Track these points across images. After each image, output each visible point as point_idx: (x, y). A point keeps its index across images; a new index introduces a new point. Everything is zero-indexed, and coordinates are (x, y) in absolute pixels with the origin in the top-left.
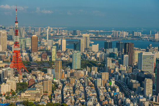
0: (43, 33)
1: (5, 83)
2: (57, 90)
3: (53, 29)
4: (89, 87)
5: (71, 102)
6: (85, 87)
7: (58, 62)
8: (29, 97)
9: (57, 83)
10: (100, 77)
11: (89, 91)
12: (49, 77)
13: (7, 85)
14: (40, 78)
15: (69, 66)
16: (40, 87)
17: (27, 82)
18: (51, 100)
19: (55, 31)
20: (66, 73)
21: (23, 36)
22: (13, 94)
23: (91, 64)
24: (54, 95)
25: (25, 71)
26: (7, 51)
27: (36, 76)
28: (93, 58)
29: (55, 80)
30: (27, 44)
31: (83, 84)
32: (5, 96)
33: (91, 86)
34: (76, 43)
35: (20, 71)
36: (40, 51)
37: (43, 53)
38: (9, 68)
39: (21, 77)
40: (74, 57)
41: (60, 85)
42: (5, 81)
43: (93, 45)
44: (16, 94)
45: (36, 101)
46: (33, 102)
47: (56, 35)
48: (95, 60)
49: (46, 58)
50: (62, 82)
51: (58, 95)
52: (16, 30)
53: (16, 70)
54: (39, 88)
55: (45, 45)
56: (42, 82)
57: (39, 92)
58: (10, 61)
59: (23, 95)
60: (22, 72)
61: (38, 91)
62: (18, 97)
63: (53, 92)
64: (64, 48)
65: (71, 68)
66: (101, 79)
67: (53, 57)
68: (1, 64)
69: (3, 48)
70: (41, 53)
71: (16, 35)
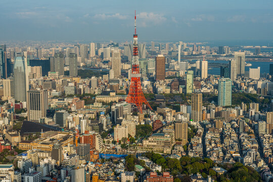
0: (173, 51)
1: (121, 125)
2: (195, 137)
3: (187, 46)
4: (246, 135)
5: (218, 157)
6: (239, 134)
7: (197, 95)
8: (154, 146)
9: (196, 127)
10: (264, 119)
11: (246, 140)
12: (183, 117)
13: (123, 128)
14: (170, 118)
15: (213, 102)
16: (169, 133)
17: (151, 124)
18: (187, 152)
19: (191, 49)
20: (209, 111)
21: (144, 56)
22: (132, 141)
23: (249, 99)
24: (192, 144)
25: (147, 108)
26: (122, 78)
27: (163, 115)
28: (251, 89)
29: (192, 123)
30: (149, 69)
31: (237, 130)
32: (120, 143)
33: (249, 133)
34: (224, 66)
35: (141, 108)
36: (169, 78)
37: (173, 81)
38: (125, 103)
39: (142, 116)
40: (221, 88)
41: (201, 131)
42: (120, 122)
43: (251, 69)
44: (136, 141)
45: (165, 152)
46: (161, 154)
47: (192, 55)
48: (255, 92)
49: (178, 89)
50: (203, 125)
51: (198, 145)
52: (135, 48)
53: (135, 106)
55: (176, 69)
56: (173, 125)
57: (170, 139)
58: (125, 93)
59: (146, 143)
60: (143, 109)
61: (167, 137)
62: (138, 146)
63: (189, 140)
64: (205, 74)
65: (217, 104)
66: (264, 123)
67: (188, 87)
68: (113, 96)
69: (115, 74)
70: (171, 80)
71: (135, 54)
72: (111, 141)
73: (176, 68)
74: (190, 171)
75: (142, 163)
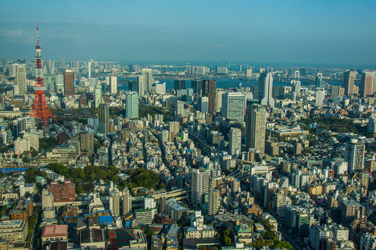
0: (84, 69)
1: (22, 138)
2: (101, 147)
3: (98, 64)
4: (151, 143)
5: (123, 165)
6: (144, 143)
7: (104, 108)
8: (58, 158)
9: (103, 139)
10: (168, 128)
11: (150, 148)
12: (90, 129)
13: (24, 141)
14: (76, 131)
15: (121, 115)
17: (56, 137)
18: (92, 162)
19: (102, 67)
20: (117, 124)
21: (53, 72)
22: (34, 154)
23: (155, 111)
24: (98, 154)
25: (53, 122)
26: (28, 94)
27: (70, 128)
28: (157, 103)
29: (99, 134)
30: (58, 84)
31: (143, 140)
32: (21, 157)
33: (153, 142)
34: (131, 81)
35: (46, 122)
36: (78, 93)
37: (82, 96)
38: (29, 117)
39: (47, 129)
40: (129, 101)
41: (107, 141)
42: (21, 136)
43: (157, 85)
44: (39, 154)
45: (70, 163)
46: (65, 165)
47: (103, 72)
48: (161, 106)
49: (87, 104)
50: (110, 137)
51: (103, 154)
52: (38, 60)
53: (40, 120)
54: (74, 144)
56: (78, 136)
57: (75, 151)
59: (49, 155)
60: (49, 123)
62: (42, 158)
63: (95, 151)
64: (114, 90)
65: (124, 116)
66: (167, 131)
67: (96, 102)
68: (17, 112)
69: (20, 90)
70: (79, 95)
71: (39, 67)
72: (11, 155)
73: (87, 84)
74: (93, 178)
75: (44, 175)
